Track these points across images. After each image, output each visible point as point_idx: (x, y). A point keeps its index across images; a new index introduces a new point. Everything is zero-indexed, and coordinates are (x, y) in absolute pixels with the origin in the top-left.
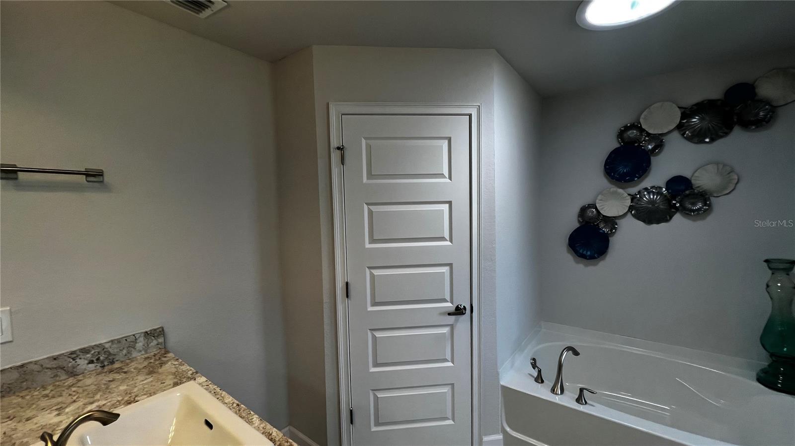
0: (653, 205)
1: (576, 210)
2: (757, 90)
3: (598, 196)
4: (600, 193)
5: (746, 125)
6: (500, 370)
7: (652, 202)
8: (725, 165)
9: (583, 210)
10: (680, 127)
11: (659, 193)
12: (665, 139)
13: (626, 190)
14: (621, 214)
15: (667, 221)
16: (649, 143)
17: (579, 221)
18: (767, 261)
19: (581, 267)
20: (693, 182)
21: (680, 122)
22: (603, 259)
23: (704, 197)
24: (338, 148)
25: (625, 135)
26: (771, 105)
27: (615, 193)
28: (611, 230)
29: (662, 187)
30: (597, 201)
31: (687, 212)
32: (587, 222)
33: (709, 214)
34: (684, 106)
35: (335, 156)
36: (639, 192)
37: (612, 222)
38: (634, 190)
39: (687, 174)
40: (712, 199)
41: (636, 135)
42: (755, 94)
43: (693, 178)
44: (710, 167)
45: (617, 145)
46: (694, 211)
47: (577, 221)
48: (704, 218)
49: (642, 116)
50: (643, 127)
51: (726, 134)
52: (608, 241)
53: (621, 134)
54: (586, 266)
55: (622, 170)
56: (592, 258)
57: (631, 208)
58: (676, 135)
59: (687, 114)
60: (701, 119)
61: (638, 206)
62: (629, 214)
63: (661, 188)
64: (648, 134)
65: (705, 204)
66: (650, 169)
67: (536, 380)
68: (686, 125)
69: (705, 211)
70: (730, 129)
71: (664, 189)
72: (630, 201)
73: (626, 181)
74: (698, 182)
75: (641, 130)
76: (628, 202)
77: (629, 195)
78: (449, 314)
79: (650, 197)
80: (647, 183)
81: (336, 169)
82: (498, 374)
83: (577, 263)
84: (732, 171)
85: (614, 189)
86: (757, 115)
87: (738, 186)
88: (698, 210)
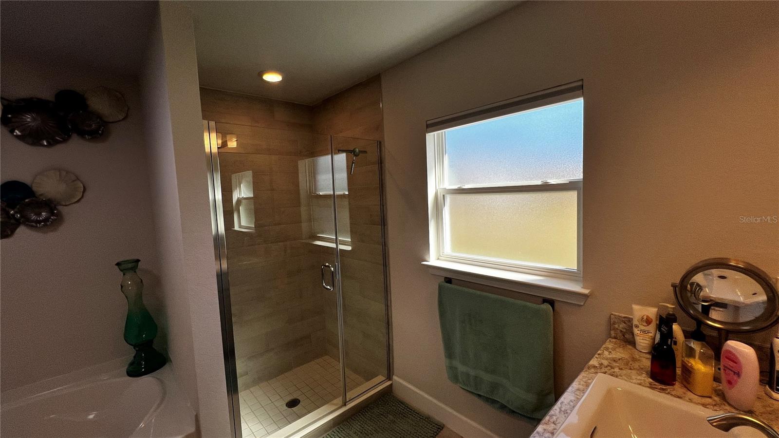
2: (88, 102)
5: (82, 134)
8: (67, 172)
15: (10, 235)
18: (118, 264)
20: (34, 189)
23: (49, 205)
26: (101, 120)
31: (31, 224)
33: (59, 224)
34: (9, 98)
39: (25, 177)
40: (60, 208)
42: (86, 105)
43: (33, 185)
44: (52, 173)
46: (39, 222)
48: (53, 230)
51: (65, 141)
59: (15, 107)
60: (34, 119)
65: (53, 214)
69: (54, 221)
70: (69, 136)
74: (40, 189)
84: (78, 179)
86: (91, 126)
87: (84, 195)
88: (46, 220)
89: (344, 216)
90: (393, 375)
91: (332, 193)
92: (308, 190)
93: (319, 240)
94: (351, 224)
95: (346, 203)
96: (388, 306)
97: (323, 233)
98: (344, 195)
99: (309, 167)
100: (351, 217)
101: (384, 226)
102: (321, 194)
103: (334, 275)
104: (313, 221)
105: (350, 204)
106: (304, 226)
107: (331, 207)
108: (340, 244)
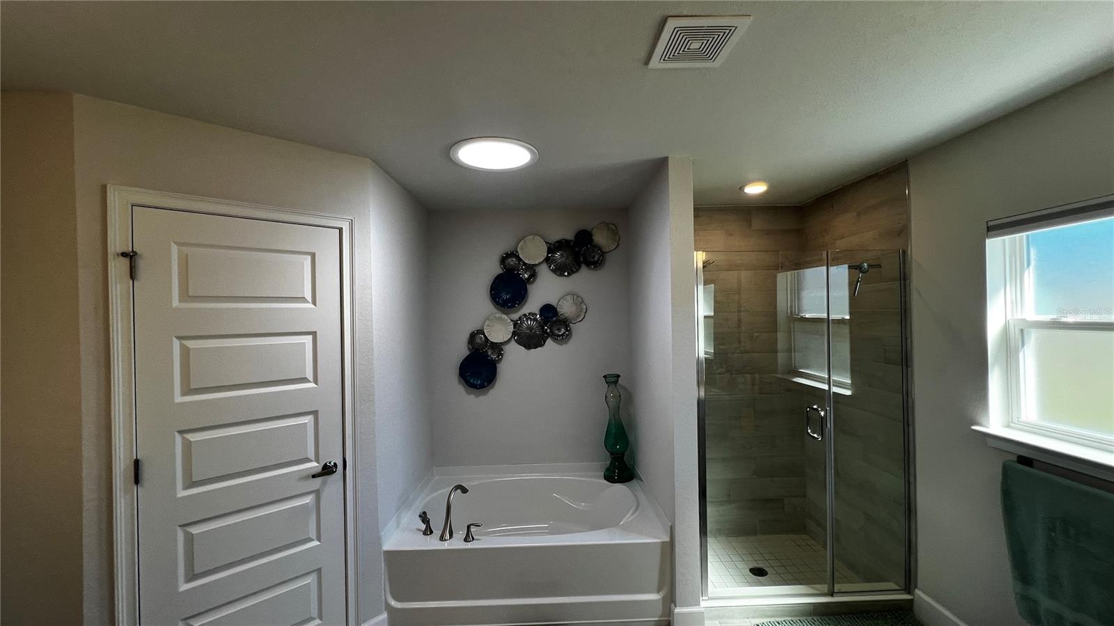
0: (531, 331)
1: (465, 337)
2: (594, 237)
3: (485, 321)
4: (488, 319)
5: (588, 264)
6: (383, 533)
7: (530, 328)
8: (578, 297)
9: (473, 336)
10: (547, 260)
11: (535, 320)
12: (537, 269)
13: (510, 316)
14: (506, 340)
15: (542, 345)
16: (525, 272)
17: (469, 349)
18: (605, 377)
19: (472, 397)
20: (558, 309)
21: (547, 255)
22: (492, 388)
23: (565, 323)
24: (124, 255)
25: (506, 262)
26: (601, 251)
27: (500, 319)
28: (498, 357)
29: (537, 313)
30: (485, 327)
31: (556, 338)
32: (477, 350)
33: (570, 338)
34: (550, 242)
35: (118, 268)
36: (520, 318)
37: (498, 348)
38: (516, 316)
39: (554, 303)
40: (571, 325)
41: (515, 263)
42: (592, 240)
43: (558, 307)
44: (568, 298)
45: (502, 272)
46: (559, 336)
47: (466, 348)
48: (566, 343)
49: (519, 246)
50: (521, 256)
51: (578, 270)
52: (495, 368)
53: (503, 260)
54: (477, 396)
55: (505, 296)
56: (482, 387)
57: (514, 334)
58: (545, 266)
59: (552, 249)
60: (561, 255)
61: (519, 331)
62: (513, 341)
63: (536, 315)
64: (525, 264)
65: (567, 330)
66: (528, 297)
67: (425, 533)
68: (551, 258)
69: (568, 335)
70: (580, 266)
71: (538, 316)
72: (512, 326)
73: (509, 307)
74: (562, 310)
75: (520, 259)
76: (511, 328)
77: (512, 321)
78: (314, 476)
79: (528, 323)
80: (526, 309)
81: (118, 286)
82: (379, 538)
83: (469, 393)
84: (583, 302)
85: (499, 315)
86: (594, 257)
87: (586, 314)
88: (563, 335)
89: (843, 350)
90: (916, 587)
91: (825, 316)
92: (789, 311)
93: (802, 377)
94: (852, 360)
95: (846, 330)
96: (909, 483)
97: (807, 368)
98: (842, 321)
99: (791, 283)
100: (852, 351)
101: (907, 367)
102: (807, 316)
103: (824, 422)
104: (794, 352)
105: (851, 332)
106: (781, 357)
107: (824, 335)
108: (834, 385)
